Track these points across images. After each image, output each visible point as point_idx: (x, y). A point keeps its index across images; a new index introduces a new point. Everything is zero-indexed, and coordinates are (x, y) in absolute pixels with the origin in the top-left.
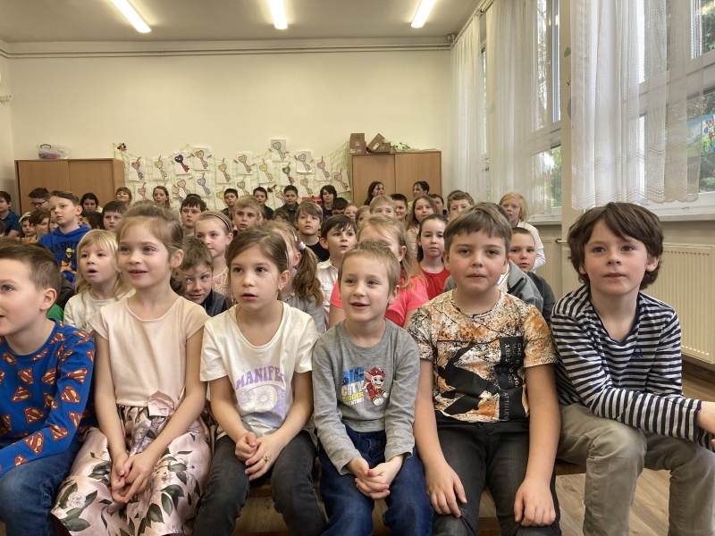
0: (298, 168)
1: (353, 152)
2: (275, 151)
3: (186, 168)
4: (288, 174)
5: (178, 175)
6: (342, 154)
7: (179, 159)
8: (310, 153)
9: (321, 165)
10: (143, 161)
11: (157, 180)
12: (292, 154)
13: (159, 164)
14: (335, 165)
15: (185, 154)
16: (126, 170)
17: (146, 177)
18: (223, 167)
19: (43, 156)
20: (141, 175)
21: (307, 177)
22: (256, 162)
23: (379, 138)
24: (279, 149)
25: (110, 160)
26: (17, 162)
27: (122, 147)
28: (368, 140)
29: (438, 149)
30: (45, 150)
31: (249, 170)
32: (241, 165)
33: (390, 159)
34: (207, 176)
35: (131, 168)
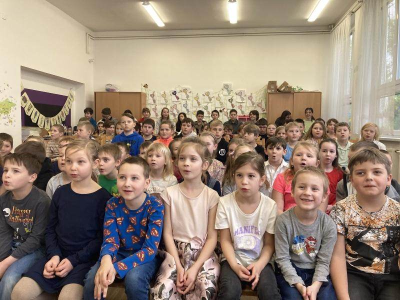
0: (237, 99)
1: (269, 91)
2: (225, 90)
3: (178, 98)
4: (231, 102)
5: (173, 102)
6: (262, 92)
7: (174, 93)
8: (244, 91)
9: (250, 98)
10: (156, 94)
11: (162, 104)
12: (234, 91)
13: (164, 95)
14: (258, 98)
15: (178, 90)
16: (147, 98)
17: (157, 102)
18: (197, 98)
19: (108, 90)
20: (154, 101)
21: (242, 104)
22: (214, 95)
23: (285, 84)
24: (227, 89)
25: (140, 93)
26: (95, 93)
28: (279, 85)
29: (320, 91)
30: (108, 87)
31: (210, 99)
32: (206, 97)
33: (291, 96)
34: (189, 102)
35: (150, 97)
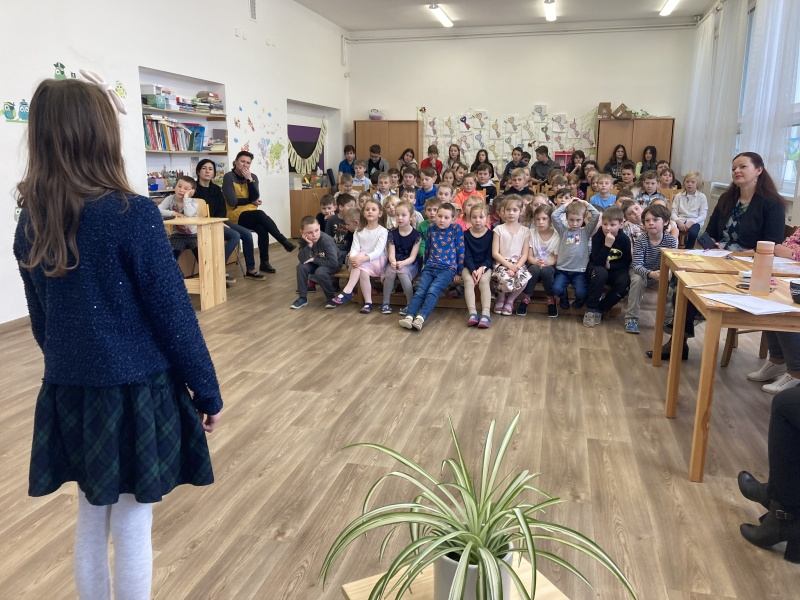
0: (554, 127)
1: (600, 117)
2: (537, 114)
3: (468, 127)
4: (546, 132)
7: (464, 120)
8: (564, 116)
9: (573, 126)
10: (437, 121)
11: (446, 136)
12: (550, 116)
13: (448, 123)
15: (469, 114)
16: (425, 129)
17: (438, 133)
18: (496, 126)
19: (372, 118)
20: (435, 132)
22: (521, 122)
23: (622, 107)
24: (540, 112)
25: (417, 122)
26: (355, 122)
27: (423, 110)
28: (614, 107)
30: (374, 114)
31: (515, 129)
32: (509, 125)
33: (631, 123)
35: (429, 126)
